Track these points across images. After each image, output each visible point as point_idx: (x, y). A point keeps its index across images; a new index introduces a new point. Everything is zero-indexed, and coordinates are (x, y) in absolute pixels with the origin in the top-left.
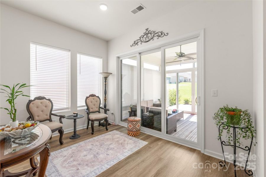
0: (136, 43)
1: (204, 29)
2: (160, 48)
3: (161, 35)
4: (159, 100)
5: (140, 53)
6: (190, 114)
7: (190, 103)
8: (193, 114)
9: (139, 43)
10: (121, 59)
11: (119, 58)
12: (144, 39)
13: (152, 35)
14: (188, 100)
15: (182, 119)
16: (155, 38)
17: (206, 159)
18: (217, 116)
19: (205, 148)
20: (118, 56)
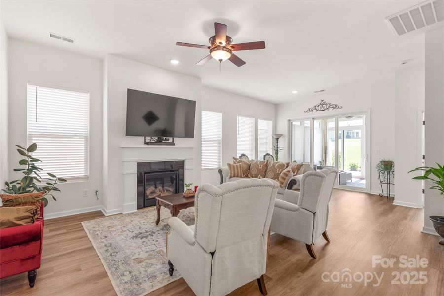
0: (310, 110)
1: (371, 109)
2: (334, 116)
3: (335, 107)
4: (320, 162)
5: (313, 119)
6: (358, 179)
7: (359, 169)
8: (362, 179)
9: (314, 111)
10: (291, 122)
11: (289, 120)
12: (319, 108)
13: (328, 106)
14: (355, 166)
15: (350, 181)
16: (331, 109)
17: (370, 196)
18: (378, 166)
19: (371, 190)
20: (289, 119)
